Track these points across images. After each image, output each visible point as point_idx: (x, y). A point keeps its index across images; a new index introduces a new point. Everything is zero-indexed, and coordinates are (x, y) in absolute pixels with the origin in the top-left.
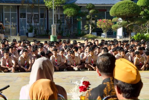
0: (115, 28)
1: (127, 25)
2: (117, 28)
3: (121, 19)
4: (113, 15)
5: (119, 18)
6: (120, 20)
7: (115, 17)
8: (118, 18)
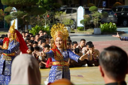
0: (9, 19)
1: (24, 16)
2: (11, 20)
3: (15, 8)
4: (6, 4)
5: (13, 8)
6: (15, 10)
7: (8, 6)
8: (11, 8)
